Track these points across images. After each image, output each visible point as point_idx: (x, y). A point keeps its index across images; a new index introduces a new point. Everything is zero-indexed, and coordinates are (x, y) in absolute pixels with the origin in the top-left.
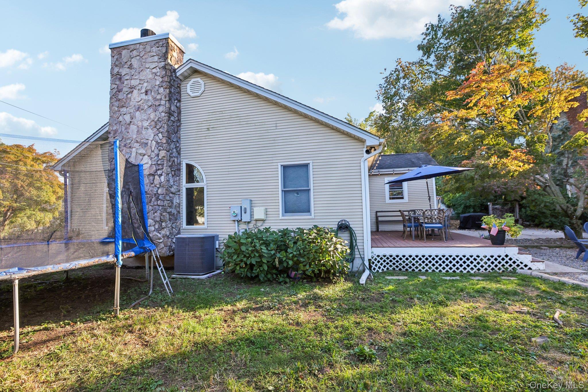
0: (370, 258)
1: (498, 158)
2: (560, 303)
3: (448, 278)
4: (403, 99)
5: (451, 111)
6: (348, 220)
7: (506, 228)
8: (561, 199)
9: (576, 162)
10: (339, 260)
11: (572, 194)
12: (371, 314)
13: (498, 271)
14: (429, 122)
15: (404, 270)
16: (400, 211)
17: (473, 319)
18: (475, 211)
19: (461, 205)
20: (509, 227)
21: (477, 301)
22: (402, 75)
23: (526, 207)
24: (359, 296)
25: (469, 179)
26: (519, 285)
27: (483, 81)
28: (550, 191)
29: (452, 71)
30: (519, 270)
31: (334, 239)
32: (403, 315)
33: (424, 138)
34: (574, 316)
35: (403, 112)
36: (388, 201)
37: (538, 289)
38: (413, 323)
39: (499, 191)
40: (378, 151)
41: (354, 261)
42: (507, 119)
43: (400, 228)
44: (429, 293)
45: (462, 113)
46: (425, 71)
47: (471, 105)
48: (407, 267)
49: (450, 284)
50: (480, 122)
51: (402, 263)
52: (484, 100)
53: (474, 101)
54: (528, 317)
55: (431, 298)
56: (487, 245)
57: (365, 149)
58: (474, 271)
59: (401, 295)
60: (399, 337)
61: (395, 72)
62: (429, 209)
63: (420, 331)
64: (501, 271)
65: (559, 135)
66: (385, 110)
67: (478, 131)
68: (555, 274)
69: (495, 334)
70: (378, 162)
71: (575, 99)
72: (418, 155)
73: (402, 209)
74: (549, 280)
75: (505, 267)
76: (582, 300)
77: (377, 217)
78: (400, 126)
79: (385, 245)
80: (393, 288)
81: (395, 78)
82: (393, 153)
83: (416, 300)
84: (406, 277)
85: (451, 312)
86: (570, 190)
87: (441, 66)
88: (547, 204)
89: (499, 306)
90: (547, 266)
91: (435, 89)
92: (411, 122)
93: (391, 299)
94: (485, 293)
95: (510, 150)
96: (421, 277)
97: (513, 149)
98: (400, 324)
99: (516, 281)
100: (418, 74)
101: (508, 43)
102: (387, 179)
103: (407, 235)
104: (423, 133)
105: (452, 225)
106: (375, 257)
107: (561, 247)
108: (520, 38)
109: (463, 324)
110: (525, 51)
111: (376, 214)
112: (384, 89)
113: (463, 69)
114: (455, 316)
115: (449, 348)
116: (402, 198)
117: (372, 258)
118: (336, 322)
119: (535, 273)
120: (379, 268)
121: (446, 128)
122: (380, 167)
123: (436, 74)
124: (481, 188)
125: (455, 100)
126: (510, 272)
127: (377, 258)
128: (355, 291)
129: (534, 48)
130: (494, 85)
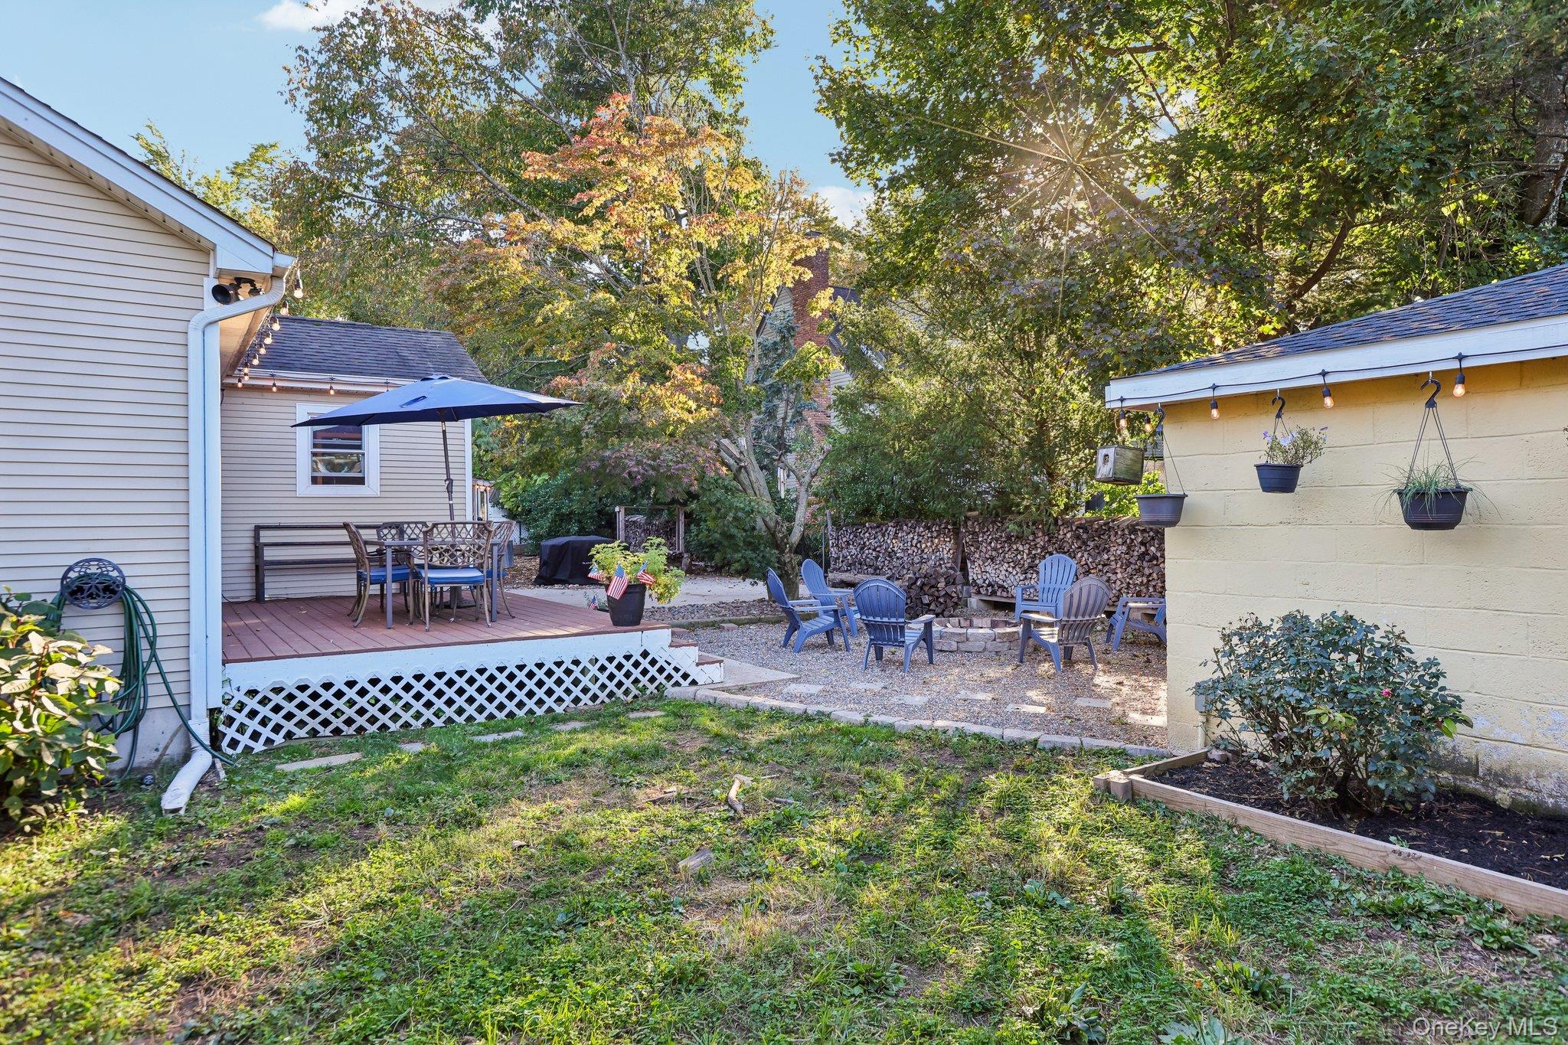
0: (217, 703)
1: (642, 379)
2: (743, 759)
3: (490, 738)
4: (385, 130)
5: (533, 217)
6: (115, 559)
7: (647, 579)
8: (766, 505)
9: (800, 414)
10: (60, 731)
11: (788, 491)
12: (202, 919)
13: (622, 697)
14: (466, 236)
15: (351, 730)
16: (346, 526)
17: (549, 847)
18: (582, 531)
19: (546, 510)
20: (654, 574)
21: (563, 793)
22: (386, 42)
23: (700, 520)
24: (153, 859)
25: (568, 434)
26: (667, 729)
27: (625, 151)
28: (746, 482)
29: (548, 90)
30: (670, 691)
31: (37, 643)
32: (331, 890)
33: (447, 282)
34: (767, 783)
35: (384, 179)
36: (304, 487)
37: (706, 731)
38: (367, 907)
39: (638, 473)
40: (266, 299)
41: (143, 726)
42: (671, 276)
43: (345, 584)
44: (428, 796)
45: (564, 229)
46: (468, 61)
47: (589, 211)
48: (361, 721)
49: (495, 754)
50: (608, 271)
51: (344, 708)
52: (622, 207)
53: (597, 203)
54: (676, 811)
55: (433, 810)
56: (600, 627)
57: (210, 283)
58: (564, 705)
59: (330, 821)
60: (309, 971)
61: (362, 22)
62: (448, 520)
63: (387, 929)
64: (630, 698)
65: (775, 343)
66: (314, 152)
67: (601, 295)
68: (742, 689)
69: (596, 876)
70: (268, 341)
71: (806, 262)
72: (423, 338)
73: (354, 521)
74: (728, 705)
75: (640, 685)
76: (783, 742)
77: (258, 549)
78: (369, 224)
79: (285, 650)
80: (303, 800)
81: (360, 43)
82: (340, 319)
83: (382, 827)
84: (355, 756)
85: (491, 841)
86: (786, 483)
87: (517, 64)
88: (740, 514)
89: (618, 792)
90: (728, 671)
91: (493, 128)
92: (407, 221)
93: (292, 841)
94: (586, 765)
95: (671, 363)
96: (407, 747)
97: (679, 362)
98: (315, 924)
99: (660, 721)
100: (445, 61)
101: (692, 66)
102: (305, 409)
103: (367, 612)
104: (443, 267)
105: (519, 571)
106: (242, 696)
107: (760, 620)
108: (717, 63)
109: (519, 869)
110: (723, 105)
111: (257, 537)
112: (314, 69)
113: (578, 95)
114: (499, 852)
115: (474, 956)
116: (360, 481)
117: (226, 702)
118: (20, 999)
119: (703, 693)
120: (255, 736)
121: (516, 265)
122: (277, 360)
123: (500, 82)
124: (598, 464)
125: (550, 185)
126: (652, 697)
127: (246, 700)
128: (137, 843)
129: (742, 104)
130: (649, 171)
